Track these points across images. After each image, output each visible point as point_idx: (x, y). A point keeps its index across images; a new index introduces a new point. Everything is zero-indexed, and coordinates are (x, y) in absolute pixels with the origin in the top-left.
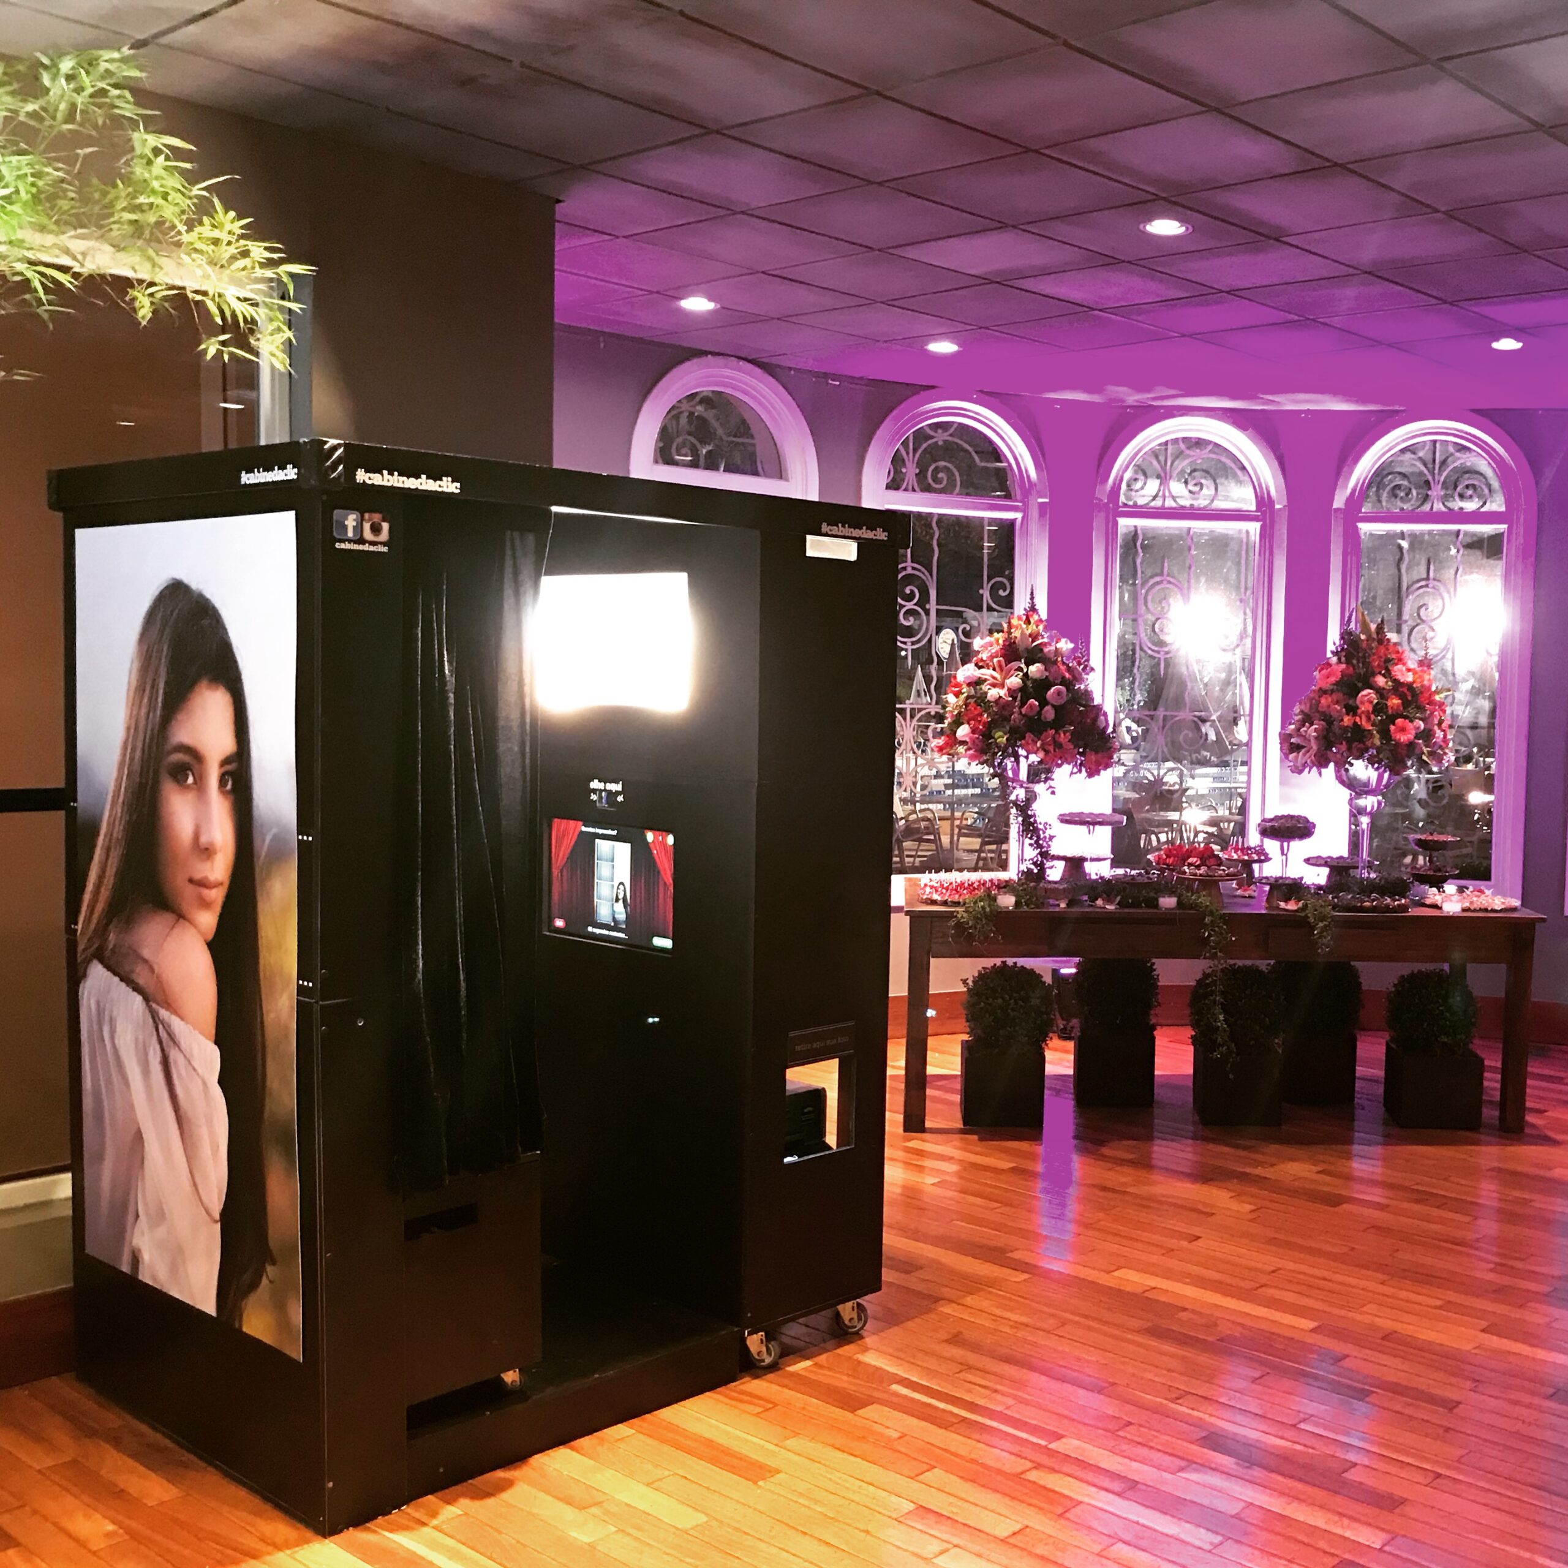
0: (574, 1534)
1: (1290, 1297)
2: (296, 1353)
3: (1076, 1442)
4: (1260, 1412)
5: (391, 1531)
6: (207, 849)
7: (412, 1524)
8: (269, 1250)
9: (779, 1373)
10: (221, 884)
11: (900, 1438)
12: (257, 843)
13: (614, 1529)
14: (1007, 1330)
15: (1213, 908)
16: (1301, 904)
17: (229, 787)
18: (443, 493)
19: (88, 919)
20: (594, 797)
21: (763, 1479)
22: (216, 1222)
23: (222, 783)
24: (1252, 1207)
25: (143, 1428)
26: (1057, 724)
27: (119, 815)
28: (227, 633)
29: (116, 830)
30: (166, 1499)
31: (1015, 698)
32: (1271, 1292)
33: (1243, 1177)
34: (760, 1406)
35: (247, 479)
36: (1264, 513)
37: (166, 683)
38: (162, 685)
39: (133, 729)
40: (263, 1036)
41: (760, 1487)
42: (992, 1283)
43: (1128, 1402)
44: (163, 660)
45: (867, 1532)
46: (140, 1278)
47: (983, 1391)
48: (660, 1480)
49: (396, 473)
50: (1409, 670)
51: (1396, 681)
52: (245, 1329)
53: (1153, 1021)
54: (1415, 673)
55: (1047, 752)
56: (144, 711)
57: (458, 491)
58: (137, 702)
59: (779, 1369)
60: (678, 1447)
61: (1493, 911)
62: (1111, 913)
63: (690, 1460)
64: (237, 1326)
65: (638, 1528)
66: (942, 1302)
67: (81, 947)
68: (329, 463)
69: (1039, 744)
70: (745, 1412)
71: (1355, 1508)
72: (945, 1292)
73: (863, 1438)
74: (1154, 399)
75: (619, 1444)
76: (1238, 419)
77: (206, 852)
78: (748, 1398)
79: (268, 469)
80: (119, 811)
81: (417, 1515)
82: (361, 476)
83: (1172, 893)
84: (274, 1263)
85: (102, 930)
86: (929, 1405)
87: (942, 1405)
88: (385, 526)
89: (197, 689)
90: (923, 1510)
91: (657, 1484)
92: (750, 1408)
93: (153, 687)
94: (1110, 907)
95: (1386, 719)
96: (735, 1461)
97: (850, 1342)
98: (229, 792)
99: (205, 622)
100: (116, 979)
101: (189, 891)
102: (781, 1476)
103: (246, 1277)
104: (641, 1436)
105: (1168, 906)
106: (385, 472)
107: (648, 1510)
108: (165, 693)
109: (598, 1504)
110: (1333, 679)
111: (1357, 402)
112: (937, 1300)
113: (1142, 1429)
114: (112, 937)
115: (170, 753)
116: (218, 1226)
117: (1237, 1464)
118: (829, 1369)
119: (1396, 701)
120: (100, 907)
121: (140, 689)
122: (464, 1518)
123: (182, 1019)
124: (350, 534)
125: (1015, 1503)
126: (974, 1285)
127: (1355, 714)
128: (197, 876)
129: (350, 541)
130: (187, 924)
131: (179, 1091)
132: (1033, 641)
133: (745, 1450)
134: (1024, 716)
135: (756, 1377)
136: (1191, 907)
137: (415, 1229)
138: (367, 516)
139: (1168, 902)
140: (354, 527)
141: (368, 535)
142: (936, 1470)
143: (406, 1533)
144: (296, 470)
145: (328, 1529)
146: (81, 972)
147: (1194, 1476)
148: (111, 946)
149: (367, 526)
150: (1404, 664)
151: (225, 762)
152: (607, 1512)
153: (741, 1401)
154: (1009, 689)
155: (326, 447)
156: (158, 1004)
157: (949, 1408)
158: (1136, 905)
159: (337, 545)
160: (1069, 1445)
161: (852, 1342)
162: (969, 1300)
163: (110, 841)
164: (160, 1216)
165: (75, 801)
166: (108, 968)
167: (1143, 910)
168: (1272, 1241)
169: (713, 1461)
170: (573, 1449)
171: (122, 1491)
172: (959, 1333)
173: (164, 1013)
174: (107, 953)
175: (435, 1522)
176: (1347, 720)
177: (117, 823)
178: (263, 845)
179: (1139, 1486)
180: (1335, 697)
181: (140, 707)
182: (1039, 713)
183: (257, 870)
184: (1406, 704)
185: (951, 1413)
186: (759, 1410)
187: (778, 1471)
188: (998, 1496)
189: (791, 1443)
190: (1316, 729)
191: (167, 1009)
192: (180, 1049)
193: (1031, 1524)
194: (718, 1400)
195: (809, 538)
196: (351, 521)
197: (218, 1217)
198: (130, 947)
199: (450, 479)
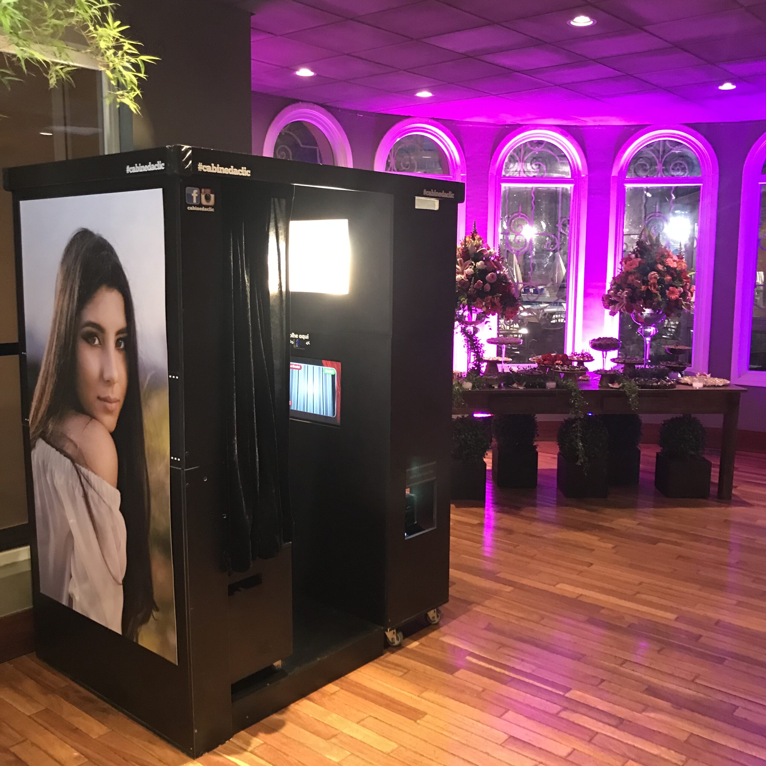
0: (328, 756)
1: (655, 599)
2: (173, 658)
3: (579, 693)
4: (670, 673)
5: (229, 754)
6: (108, 381)
7: (238, 750)
8: (154, 603)
9: (403, 649)
10: (119, 401)
11: (483, 691)
12: (141, 379)
13: (349, 753)
14: (514, 621)
15: (575, 388)
16: (621, 385)
17: (122, 346)
18: (242, 176)
19: (36, 415)
20: (292, 342)
21: (420, 719)
22: (120, 584)
23: (117, 344)
24: (613, 546)
25: (81, 689)
26: (492, 292)
27: (52, 360)
28: (118, 260)
29: (51, 368)
30: (102, 733)
31: (470, 280)
32: (644, 596)
33: (601, 528)
34: (401, 671)
35: (129, 170)
36: (575, 179)
37: (80, 288)
38: (77, 289)
39: (59, 313)
40: (148, 486)
41: (418, 724)
42: (496, 593)
43: (597, 667)
44: (77, 274)
45: (488, 754)
46: (74, 609)
47: (516, 660)
48: (363, 720)
49: (218, 165)
50: (674, 261)
51: (668, 267)
52: (140, 643)
53: (535, 444)
54: (677, 263)
55: (487, 308)
56: (66, 303)
57: (249, 175)
58: (62, 298)
59: (403, 647)
60: (365, 698)
61: (719, 386)
62: (521, 391)
63: (376, 707)
64: (135, 641)
65: (362, 752)
66: (473, 604)
67: (31, 431)
68: (184, 160)
69: (484, 304)
70: (393, 675)
71: (752, 737)
72: (472, 598)
73: (462, 692)
74: (522, 120)
75: (333, 696)
76: (564, 131)
77: (109, 383)
78: (392, 666)
79: (145, 163)
80: (52, 358)
81: (239, 743)
82: (201, 167)
83: (553, 380)
84: (157, 610)
85: (44, 422)
86: (491, 670)
87: (498, 670)
88: (212, 196)
89: (99, 291)
90: (513, 739)
91: (362, 722)
92: (396, 672)
93: (71, 290)
94: (521, 388)
95: (664, 287)
96: (399, 708)
97: (433, 630)
98: (122, 350)
99: (104, 253)
100: (54, 450)
101: (98, 404)
102: (427, 717)
103: (140, 616)
104: (343, 691)
105: (551, 387)
106: (213, 164)
107: (363, 740)
108: (79, 293)
109: (334, 736)
110: (634, 266)
111: (625, 120)
112: (471, 603)
113: (613, 684)
114: (50, 426)
115: (84, 326)
116: (122, 586)
117: (674, 707)
118: (429, 647)
119: (669, 278)
120: (43, 409)
121: (63, 290)
122: (265, 746)
123: (95, 474)
124: (195, 201)
125: (561, 733)
126: (488, 594)
127: (647, 285)
128: (103, 396)
129: (195, 206)
130: (97, 421)
131: (94, 511)
132: (477, 250)
133: (403, 700)
134: (475, 289)
135: (393, 652)
136: (563, 387)
137: (232, 589)
138: (203, 190)
139: (551, 385)
140: (197, 197)
141: (204, 202)
142: (510, 712)
143: (237, 756)
144: (163, 164)
145: (195, 755)
146: (32, 444)
147: (652, 715)
148: (50, 432)
149: (203, 197)
150: (672, 258)
151: (118, 333)
152: (341, 741)
153: (390, 668)
154: (467, 275)
155: (183, 150)
156: (80, 464)
157: (502, 671)
158: (533, 386)
159: (188, 208)
160: (575, 694)
161: (436, 630)
162: (487, 603)
163: (47, 374)
164: (85, 578)
165: (25, 351)
166: (48, 442)
167: (538, 389)
168: (631, 566)
169: (387, 706)
170: (309, 699)
171: (77, 728)
172: (490, 624)
173: (83, 470)
174: (48, 435)
175: (250, 749)
176: (643, 288)
177: (51, 364)
178: (145, 380)
179: (624, 722)
180: (636, 275)
181: (63, 301)
182: (483, 288)
183: (142, 395)
184: (673, 279)
185: (504, 674)
186: (401, 674)
187: (425, 714)
188: (549, 728)
189: (425, 694)
190: (626, 293)
191: (86, 468)
192: (94, 490)
193: (575, 748)
194: (377, 668)
195: (417, 198)
196: (195, 193)
197: (121, 582)
198: (62, 433)
199: (245, 168)
